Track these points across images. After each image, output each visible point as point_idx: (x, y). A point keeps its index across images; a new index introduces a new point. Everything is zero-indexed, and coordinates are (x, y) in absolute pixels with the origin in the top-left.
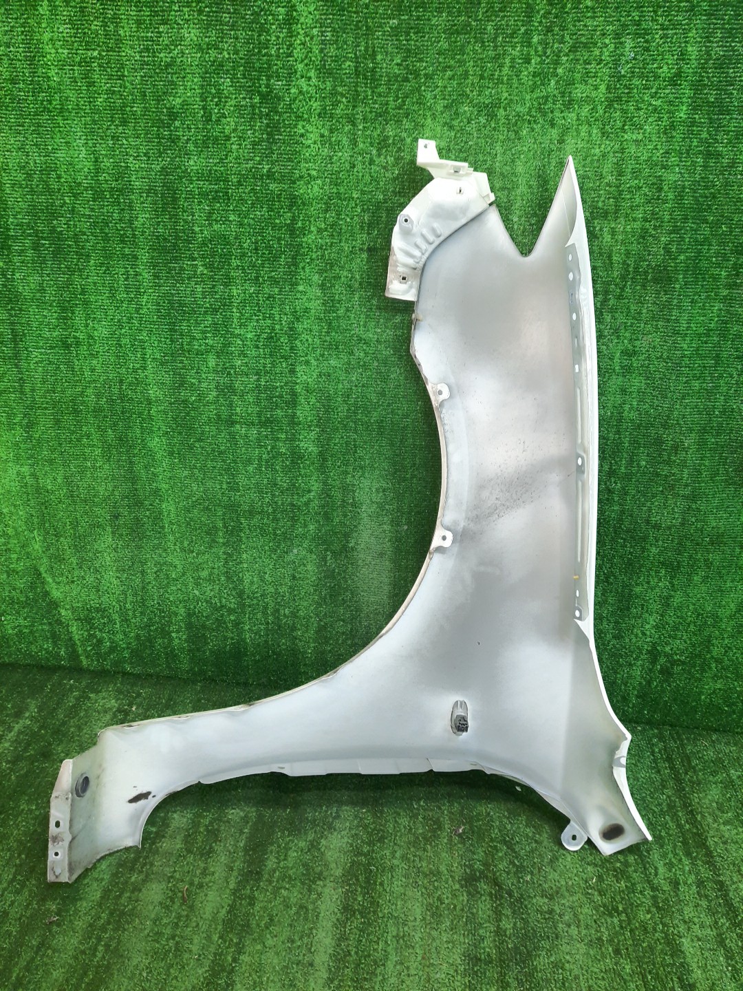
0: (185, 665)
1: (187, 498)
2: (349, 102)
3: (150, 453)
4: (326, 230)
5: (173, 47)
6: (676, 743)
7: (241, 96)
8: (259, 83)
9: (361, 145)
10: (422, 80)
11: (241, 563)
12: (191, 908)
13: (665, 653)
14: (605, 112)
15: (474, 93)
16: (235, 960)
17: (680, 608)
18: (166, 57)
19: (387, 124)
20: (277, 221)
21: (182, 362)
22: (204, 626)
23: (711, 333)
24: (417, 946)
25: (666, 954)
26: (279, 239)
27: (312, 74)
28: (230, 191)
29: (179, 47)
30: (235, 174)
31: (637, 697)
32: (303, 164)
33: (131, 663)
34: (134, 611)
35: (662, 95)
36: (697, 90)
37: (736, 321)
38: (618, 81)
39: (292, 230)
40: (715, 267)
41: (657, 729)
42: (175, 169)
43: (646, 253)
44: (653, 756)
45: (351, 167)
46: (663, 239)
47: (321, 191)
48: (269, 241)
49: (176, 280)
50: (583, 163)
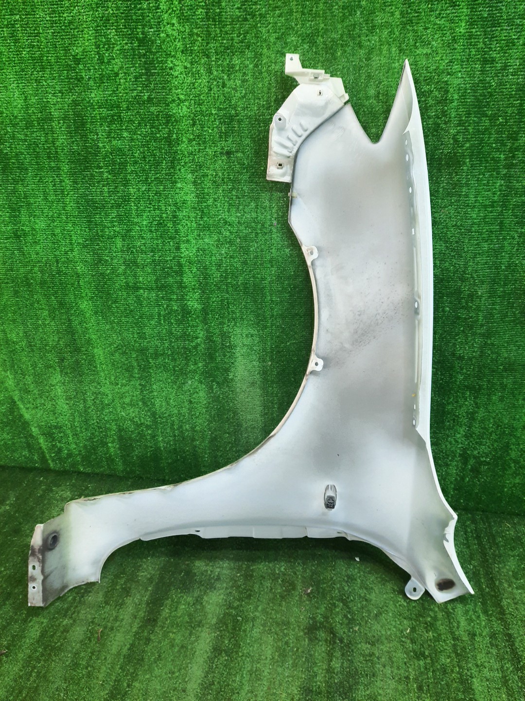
0: (120, 466)
1: (111, 345)
2: (203, 40)
3: (82, 313)
4: (194, 139)
5: (72, 8)
6: (484, 524)
7: (124, 42)
8: (136, 31)
9: (215, 73)
10: (258, 19)
11: (152, 392)
12: (104, 645)
13: (474, 456)
14: (400, 34)
15: (298, 26)
16: (129, 686)
17: (482, 421)
18: (68, 16)
19: (233, 55)
20: (158, 135)
21: (98, 245)
22: (130, 438)
23: (495, 204)
24: (265, 679)
25: (459, 691)
26: (160, 148)
27: (174, 21)
28: (122, 114)
29: (77, 8)
30: (124, 101)
31: (455, 489)
32: (174, 91)
33: (84, 465)
34: (81, 428)
35: (444, 15)
36: (473, 8)
37: (515, 194)
38: (409, 7)
39: (169, 140)
40: (495, 152)
41: (471, 514)
42: (82, 100)
43: (440, 143)
44: (466, 534)
45: (209, 90)
46: (452, 131)
47: (189, 110)
48: (153, 151)
49: (89, 184)
50: (386, 75)
